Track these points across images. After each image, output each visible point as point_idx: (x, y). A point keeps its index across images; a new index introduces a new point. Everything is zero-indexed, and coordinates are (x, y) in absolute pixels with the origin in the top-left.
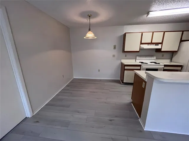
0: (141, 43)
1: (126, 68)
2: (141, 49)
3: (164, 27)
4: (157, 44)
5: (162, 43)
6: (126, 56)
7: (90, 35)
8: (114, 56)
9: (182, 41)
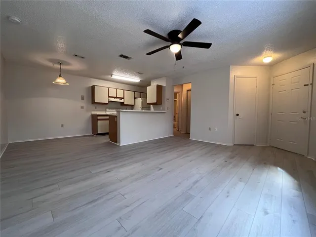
0: (109, 97)
1: (99, 118)
2: (110, 102)
3: (126, 87)
4: (121, 98)
5: (123, 98)
6: (96, 108)
7: (61, 81)
8: (82, 107)
9: (135, 98)
